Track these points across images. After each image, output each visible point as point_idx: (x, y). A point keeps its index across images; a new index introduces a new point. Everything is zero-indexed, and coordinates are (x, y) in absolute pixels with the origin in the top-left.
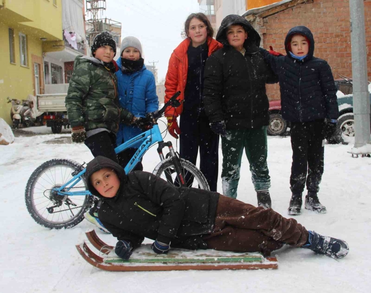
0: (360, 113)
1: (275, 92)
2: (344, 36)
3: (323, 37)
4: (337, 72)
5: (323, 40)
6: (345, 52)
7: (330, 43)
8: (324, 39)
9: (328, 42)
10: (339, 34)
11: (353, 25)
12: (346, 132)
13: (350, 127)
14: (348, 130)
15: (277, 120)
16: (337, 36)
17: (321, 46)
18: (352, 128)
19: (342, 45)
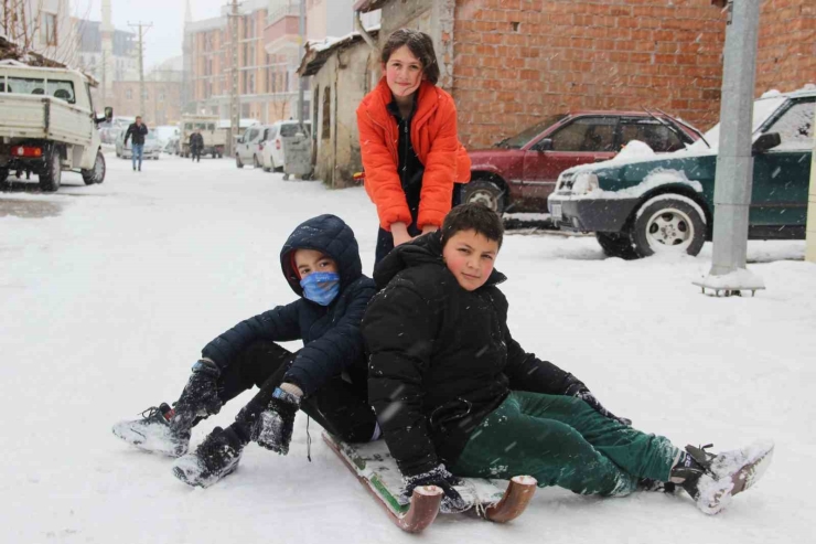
0: (730, 202)
1: (470, 129)
2: (632, 14)
3: (584, 12)
4: (609, 94)
5: (584, 19)
6: (630, 52)
7: (599, 28)
8: (587, 16)
9: (595, 25)
10: (622, 8)
11: (734, 9)
12: (659, 235)
13: (668, 223)
14: (664, 230)
15: (483, 193)
16: (617, 12)
17: (580, 34)
18: (671, 226)
19: (625, 34)
